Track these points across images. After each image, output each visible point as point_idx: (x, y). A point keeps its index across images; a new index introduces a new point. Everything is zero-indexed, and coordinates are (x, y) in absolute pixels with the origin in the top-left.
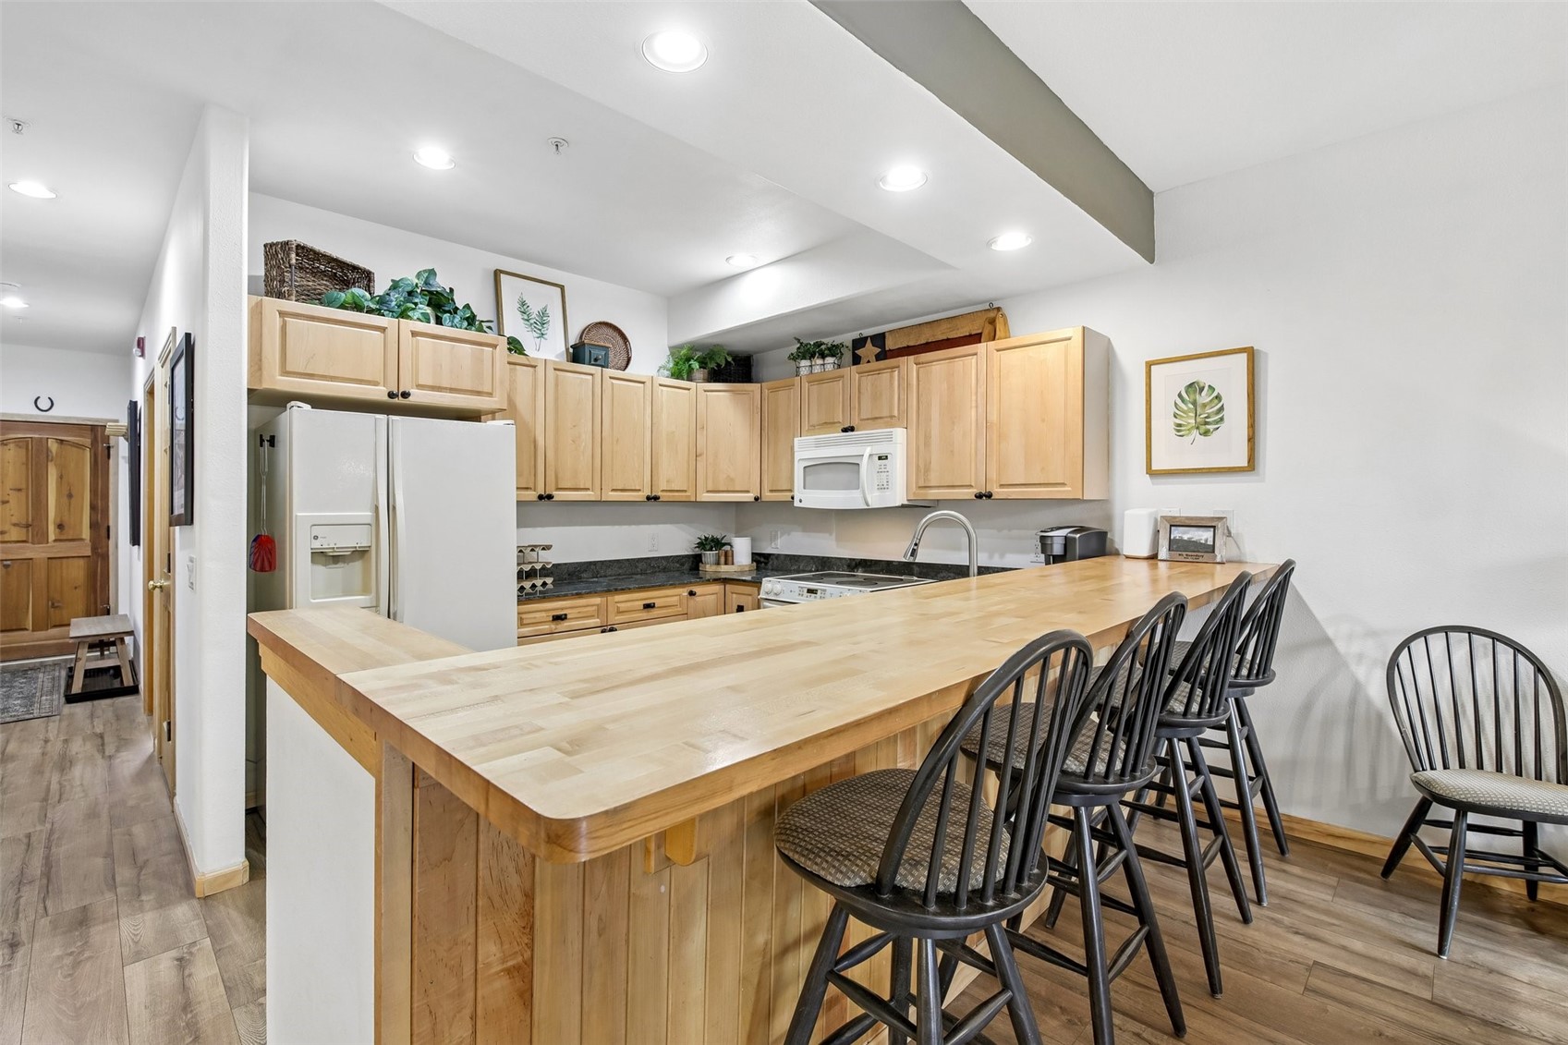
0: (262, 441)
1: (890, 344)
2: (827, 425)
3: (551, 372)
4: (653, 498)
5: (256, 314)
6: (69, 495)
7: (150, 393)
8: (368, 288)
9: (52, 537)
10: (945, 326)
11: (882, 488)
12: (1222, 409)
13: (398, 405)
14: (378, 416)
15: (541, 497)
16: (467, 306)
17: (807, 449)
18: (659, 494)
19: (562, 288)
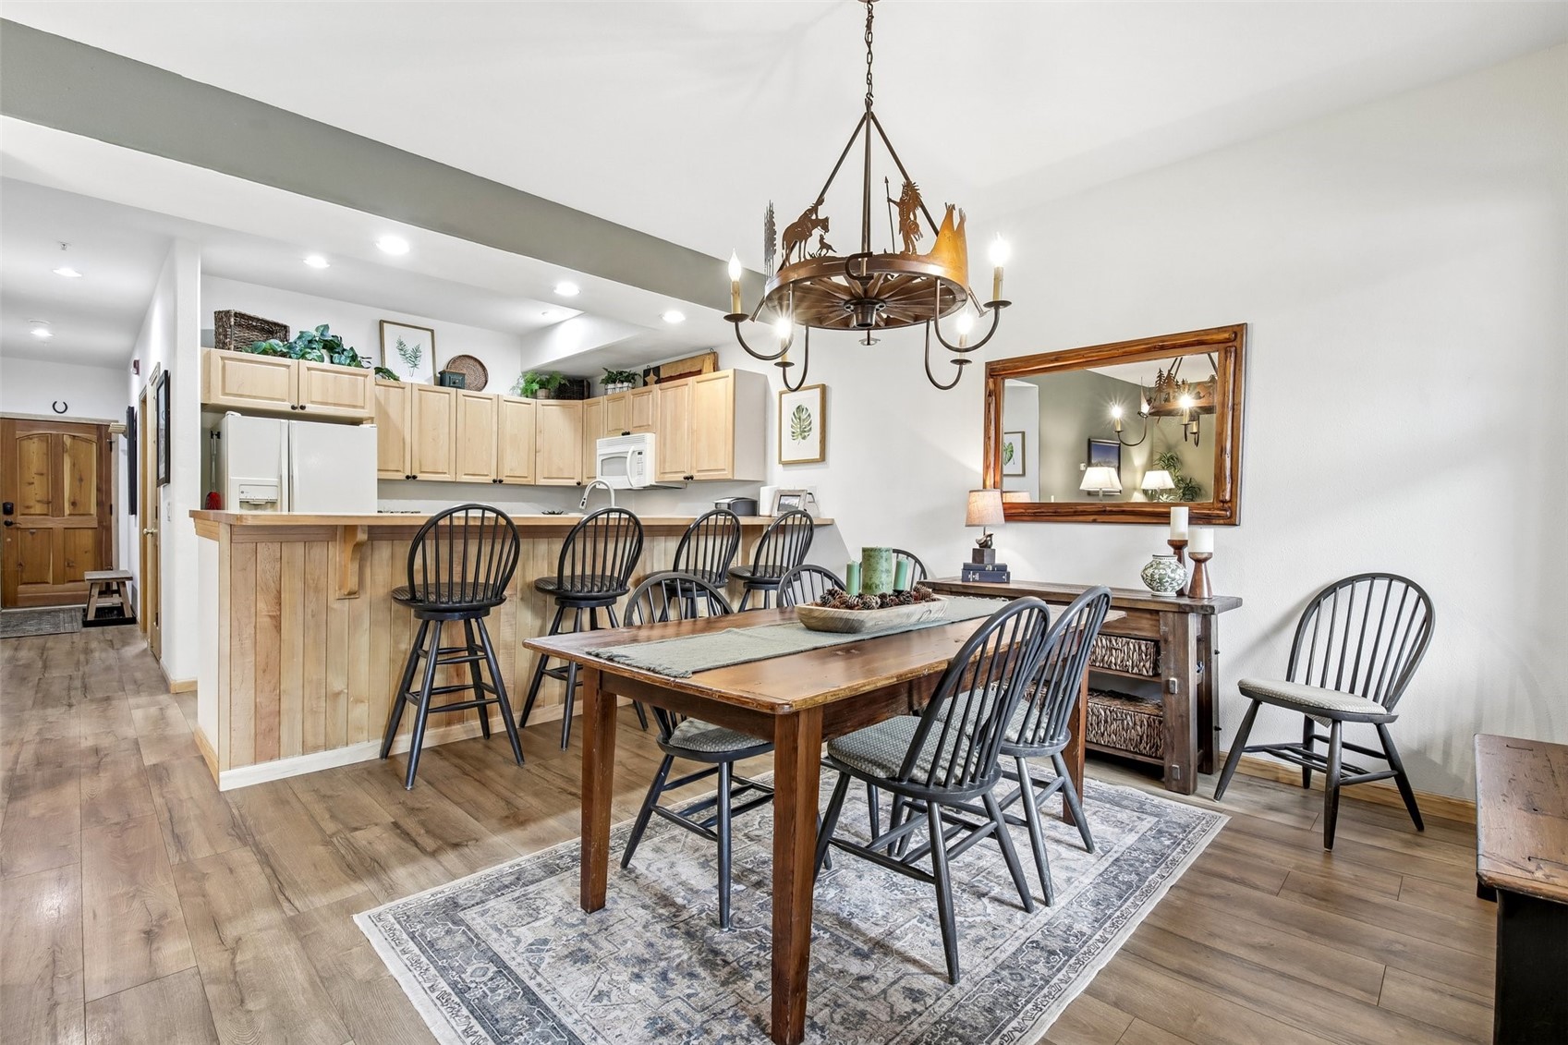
0: (212, 435)
1: (663, 374)
2: (614, 431)
3: (416, 393)
4: (498, 482)
5: (207, 360)
6: (79, 479)
7: (144, 401)
8: (284, 339)
9: (67, 512)
10: (689, 363)
11: (640, 474)
12: (810, 423)
13: (297, 414)
14: (282, 420)
15: (408, 477)
16: (352, 349)
17: (605, 447)
18: (504, 479)
19: (432, 331)
